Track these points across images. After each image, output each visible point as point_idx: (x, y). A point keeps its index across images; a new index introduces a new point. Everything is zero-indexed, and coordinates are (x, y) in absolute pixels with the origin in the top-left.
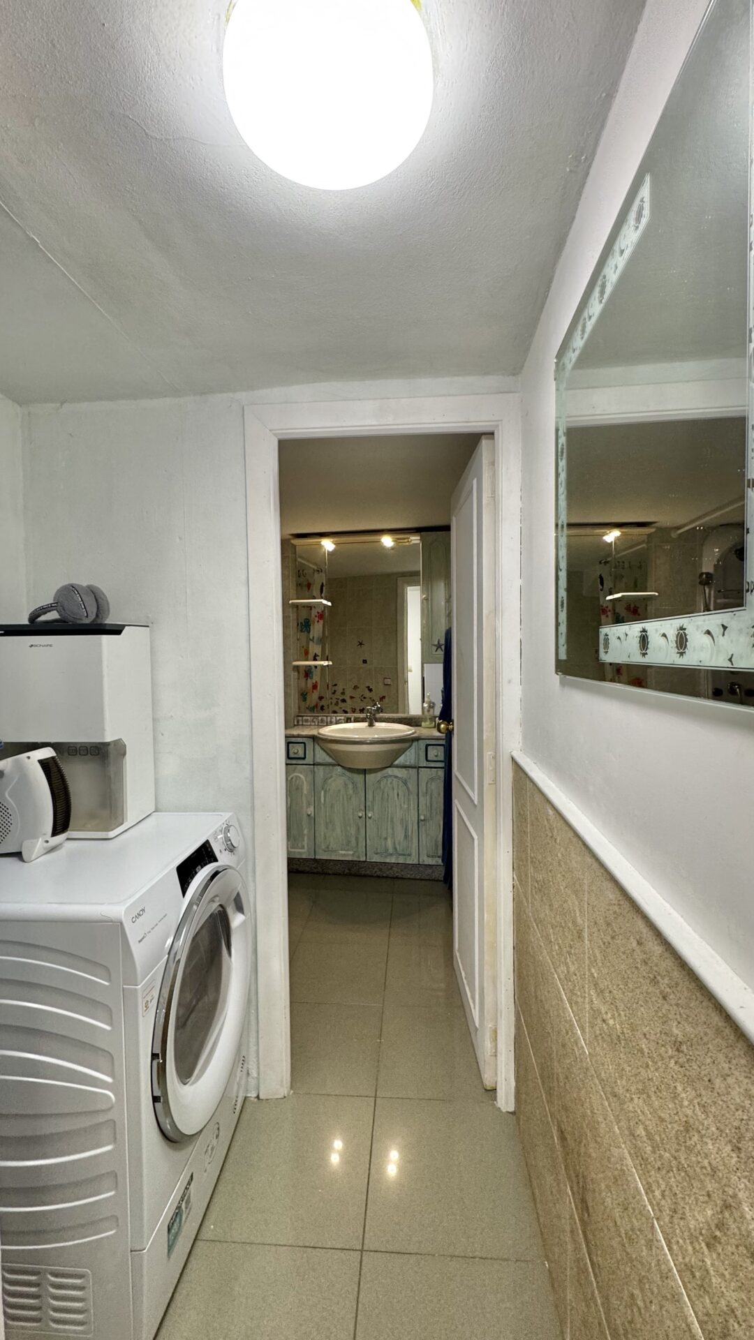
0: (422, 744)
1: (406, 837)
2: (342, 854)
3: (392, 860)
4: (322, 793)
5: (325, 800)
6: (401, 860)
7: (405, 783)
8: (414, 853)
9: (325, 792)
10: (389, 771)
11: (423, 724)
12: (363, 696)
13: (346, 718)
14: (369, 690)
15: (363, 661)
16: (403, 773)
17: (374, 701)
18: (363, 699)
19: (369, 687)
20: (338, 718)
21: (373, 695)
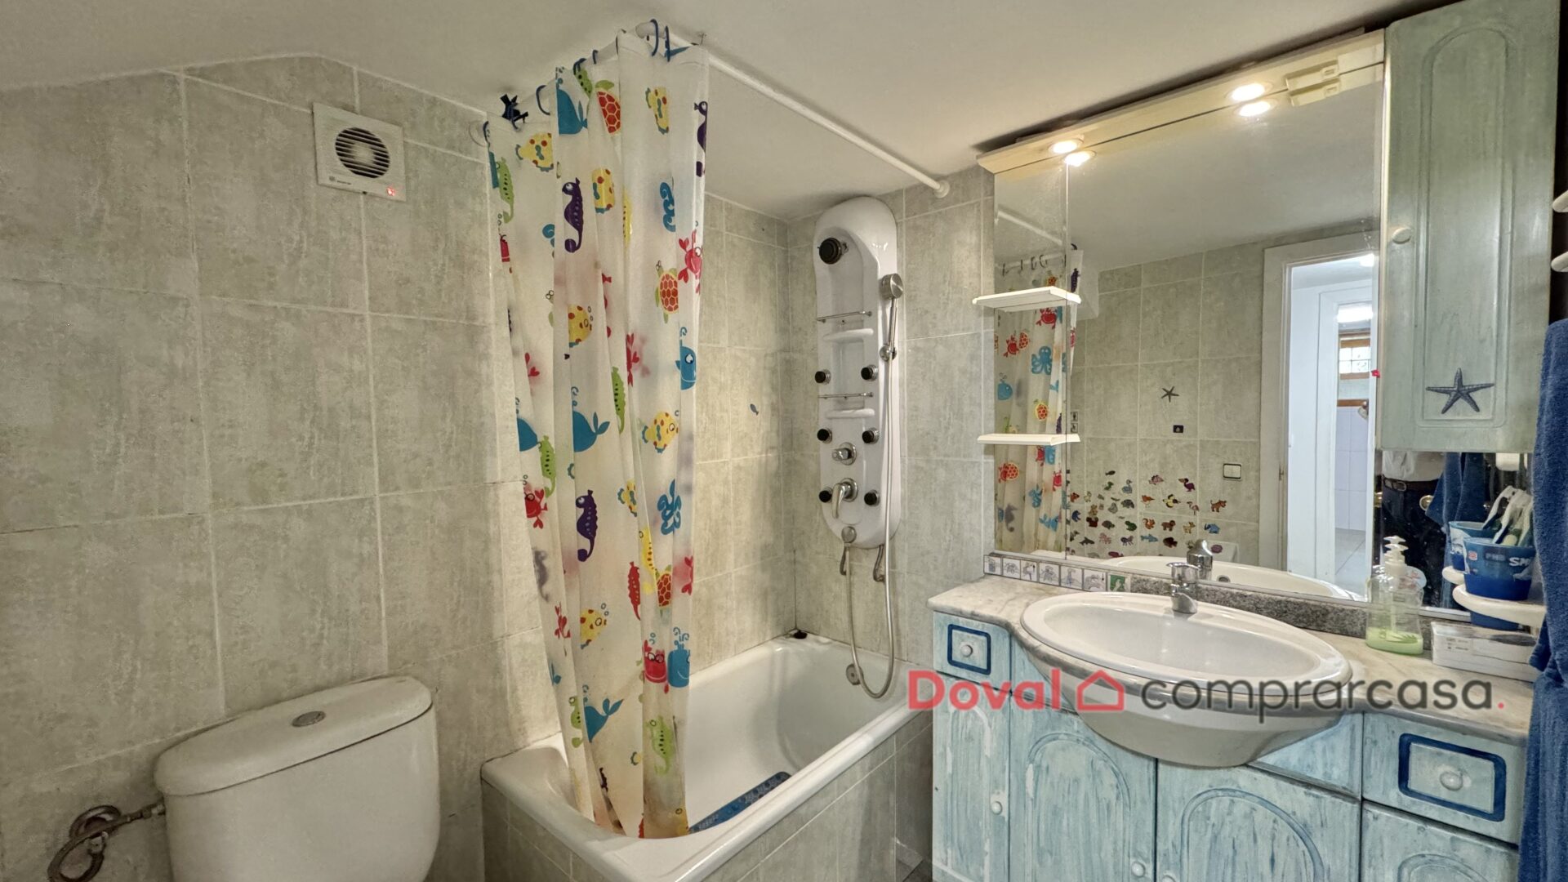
4: (1031, 768)
5: (1036, 790)
7: (1303, 834)
9: (1038, 768)
10: (1244, 778)
11: (1373, 633)
12: (1172, 498)
13: (1109, 577)
14: (1186, 486)
15: (1175, 427)
16: (1299, 801)
17: (1197, 508)
18: (1171, 504)
19: (1187, 480)
20: (1088, 574)
21: (1196, 496)
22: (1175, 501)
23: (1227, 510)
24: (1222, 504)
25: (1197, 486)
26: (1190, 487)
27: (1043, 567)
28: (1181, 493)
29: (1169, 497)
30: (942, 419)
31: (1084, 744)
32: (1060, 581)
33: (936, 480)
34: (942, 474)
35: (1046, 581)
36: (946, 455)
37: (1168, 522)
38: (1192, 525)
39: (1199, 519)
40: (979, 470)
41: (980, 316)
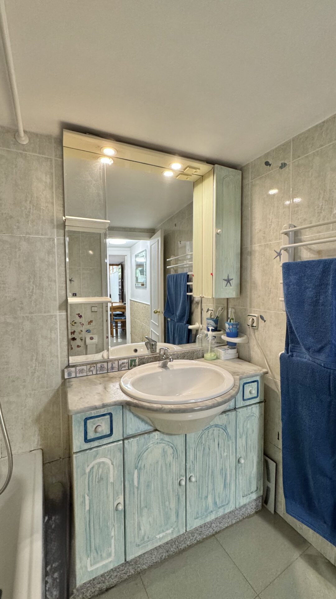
0: (241, 384)
1: (225, 486)
2: (160, 538)
3: (212, 517)
4: (136, 472)
5: (138, 481)
7: (225, 429)
8: (232, 499)
9: (140, 470)
12: (74, 322)
13: (130, 361)
14: (79, 316)
15: (73, 294)
17: (83, 324)
18: (73, 324)
19: (79, 314)
20: (121, 362)
21: (82, 320)
22: (75, 323)
23: (93, 324)
24: (91, 321)
25: (83, 316)
26: (80, 317)
27: (99, 365)
28: (77, 319)
29: (73, 322)
30: (26, 290)
31: (160, 443)
32: (108, 370)
33: (23, 330)
34: (27, 325)
35: (101, 372)
36: (31, 313)
37: (73, 331)
38: (82, 331)
39: (84, 329)
40: (56, 320)
41: (53, 228)
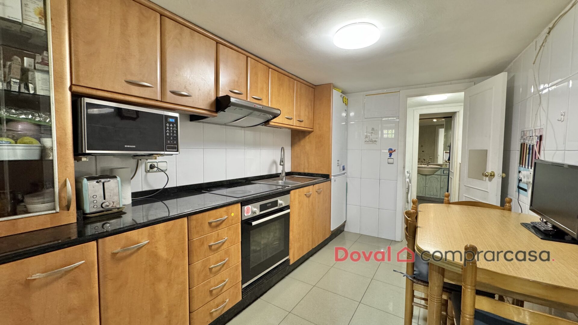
0: (442, 170)
1: (437, 191)
3: (433, 197)
6: (435, 197)
7: (437, 179)
8: (439, 196)
10: (433, 176)
11: (443, 166)
15: (422, 151)
16: (436, 176)
